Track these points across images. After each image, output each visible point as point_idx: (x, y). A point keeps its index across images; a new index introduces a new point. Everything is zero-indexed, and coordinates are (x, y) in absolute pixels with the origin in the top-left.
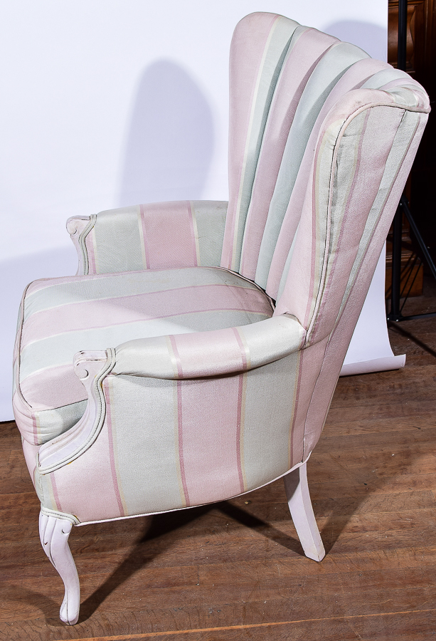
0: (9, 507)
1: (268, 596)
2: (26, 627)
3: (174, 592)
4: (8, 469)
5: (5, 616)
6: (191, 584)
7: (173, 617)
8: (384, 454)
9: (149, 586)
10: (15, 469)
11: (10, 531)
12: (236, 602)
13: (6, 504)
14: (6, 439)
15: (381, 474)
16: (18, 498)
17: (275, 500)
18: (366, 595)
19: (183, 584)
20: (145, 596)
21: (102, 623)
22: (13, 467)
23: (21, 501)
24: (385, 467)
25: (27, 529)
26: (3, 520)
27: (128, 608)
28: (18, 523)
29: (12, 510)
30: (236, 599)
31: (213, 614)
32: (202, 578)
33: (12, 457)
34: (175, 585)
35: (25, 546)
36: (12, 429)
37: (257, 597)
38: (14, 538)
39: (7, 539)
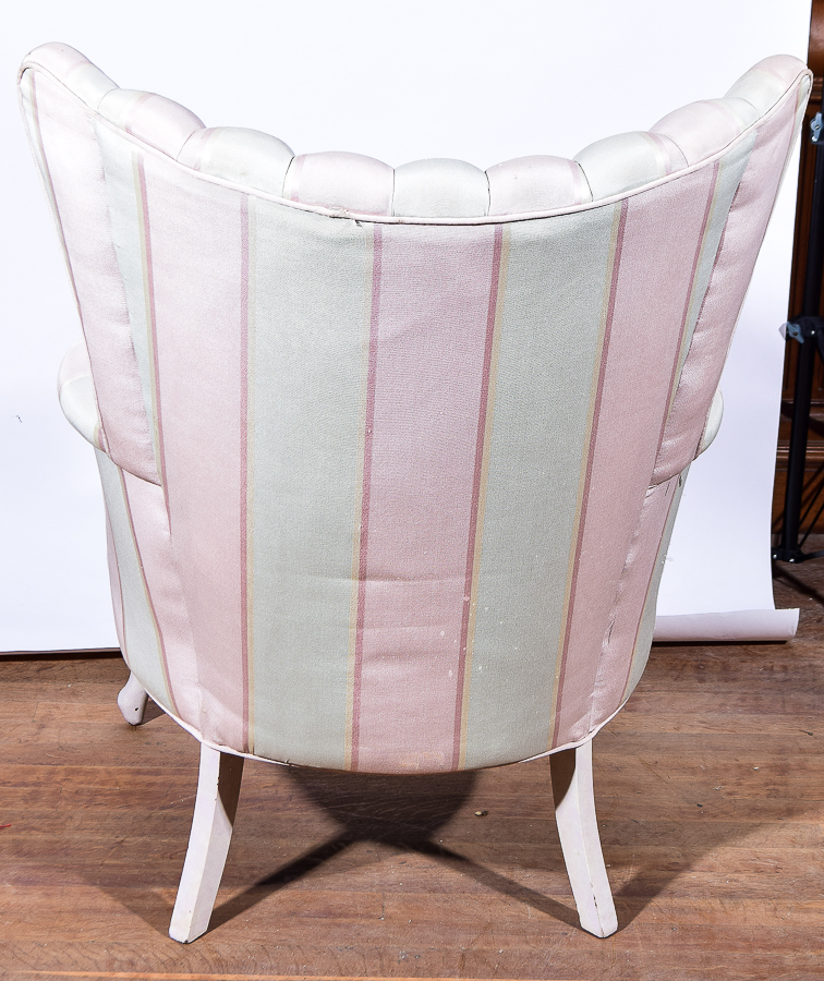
0: (35, 784)
1: (507, 943)
2: (70, 951)
3: (339, 926)
4: (33, 730)
5: (33, 933)
6: (371, 917)
7: (335, 958)
8: (740, 766)
9: (293, 914)
10: (46, 730)
11: (39, 817)
12: (448, 947)
13: (32, 779)
14: (28, 685)
15: (729, 794)
16: (52, 773)
17: (530, 814)
18: (680, 957)
19: (356, 915)
20: (286, 926)
21: (207, 955)
22: (42, 726)
23: (59, 778)
24: (740, 784)
25: (71, 818)
26: (26, 800)
27: (255, 940)
28: (53, 807)
29: (42, 789)
30: (450, 944)
31: (406, 960)
32: (390, 911)
33: (40, 712)
34: (340, 915)
35: (68, 842)
36: (39, 671)
37: (488, 943)
38: (47, 829)
39: (33, 828)
